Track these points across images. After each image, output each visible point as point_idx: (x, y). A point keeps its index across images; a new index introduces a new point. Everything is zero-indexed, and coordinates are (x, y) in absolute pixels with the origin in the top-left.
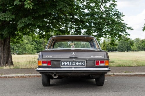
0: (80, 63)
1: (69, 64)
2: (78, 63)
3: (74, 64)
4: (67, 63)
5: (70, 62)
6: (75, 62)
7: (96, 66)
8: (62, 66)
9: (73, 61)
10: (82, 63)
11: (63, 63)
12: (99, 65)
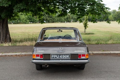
0: (66, 56)
1: (58, 57)
2: (64, 56)
3: (61, 57)
4: (55, 56)
5: (58, 55)
6: (62, 55)
7: (78, 58)
8: (51, 58)
9: (61, 55)
10: (68, 56)
11: (53, 56)
12: (81, 58)
